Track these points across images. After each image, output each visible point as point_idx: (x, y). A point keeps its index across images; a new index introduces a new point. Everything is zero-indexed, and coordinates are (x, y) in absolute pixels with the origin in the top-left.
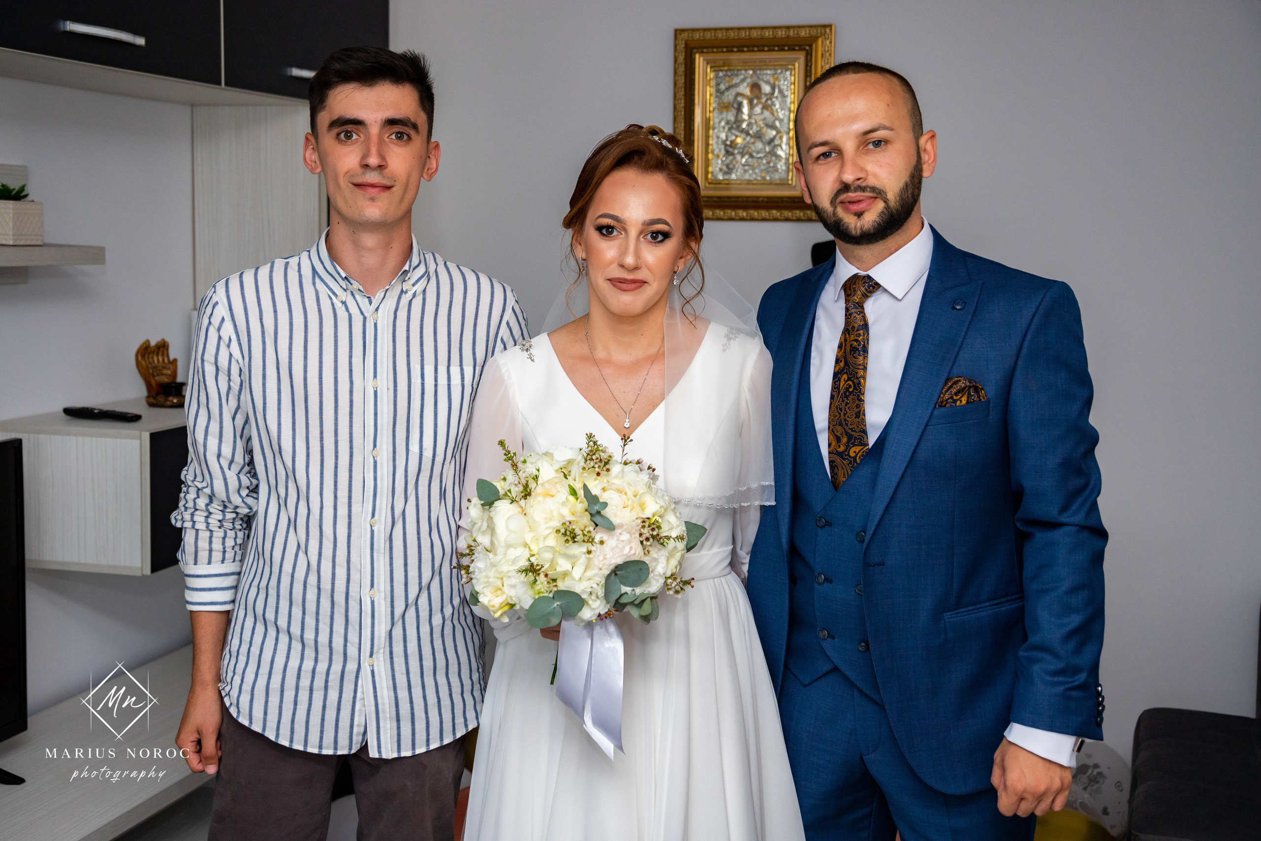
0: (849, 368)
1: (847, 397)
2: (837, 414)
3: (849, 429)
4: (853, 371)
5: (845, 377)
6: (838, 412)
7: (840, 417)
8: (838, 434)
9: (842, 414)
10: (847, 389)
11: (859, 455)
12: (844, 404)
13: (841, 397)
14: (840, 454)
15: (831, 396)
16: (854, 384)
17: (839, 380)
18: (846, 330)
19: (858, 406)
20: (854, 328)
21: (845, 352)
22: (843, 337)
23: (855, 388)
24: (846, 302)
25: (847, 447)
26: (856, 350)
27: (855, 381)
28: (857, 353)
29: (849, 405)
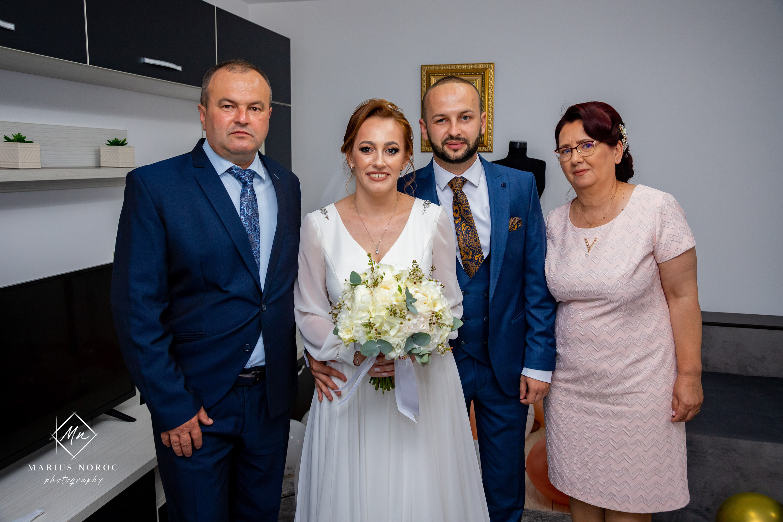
0: (465, 220)
1: (468, 234)
2: (464, 242)
3: (473, 248)
4: (468, 221)
5: (464, 224)
6: (465, 241)
7: (466, 243)
8: (467, 251)
9: (467, 242)
10: (467, 230)
11: (479, 259)
12: (467, 237)
13: (464, 234)
14: (470, 260)
15: (458, 235)
16: (470, 226)
17: (461, 227)
18: (459, 203)
19: (475, 236)
20: (463, 201)
21: (460, 213)
22: (457, 206)
23: (472, 228)
24: (454, 191)
25: (473, 256)
26: (467, 211)
27: (471, 225)
28: (469, 212)
29: (470, 237)
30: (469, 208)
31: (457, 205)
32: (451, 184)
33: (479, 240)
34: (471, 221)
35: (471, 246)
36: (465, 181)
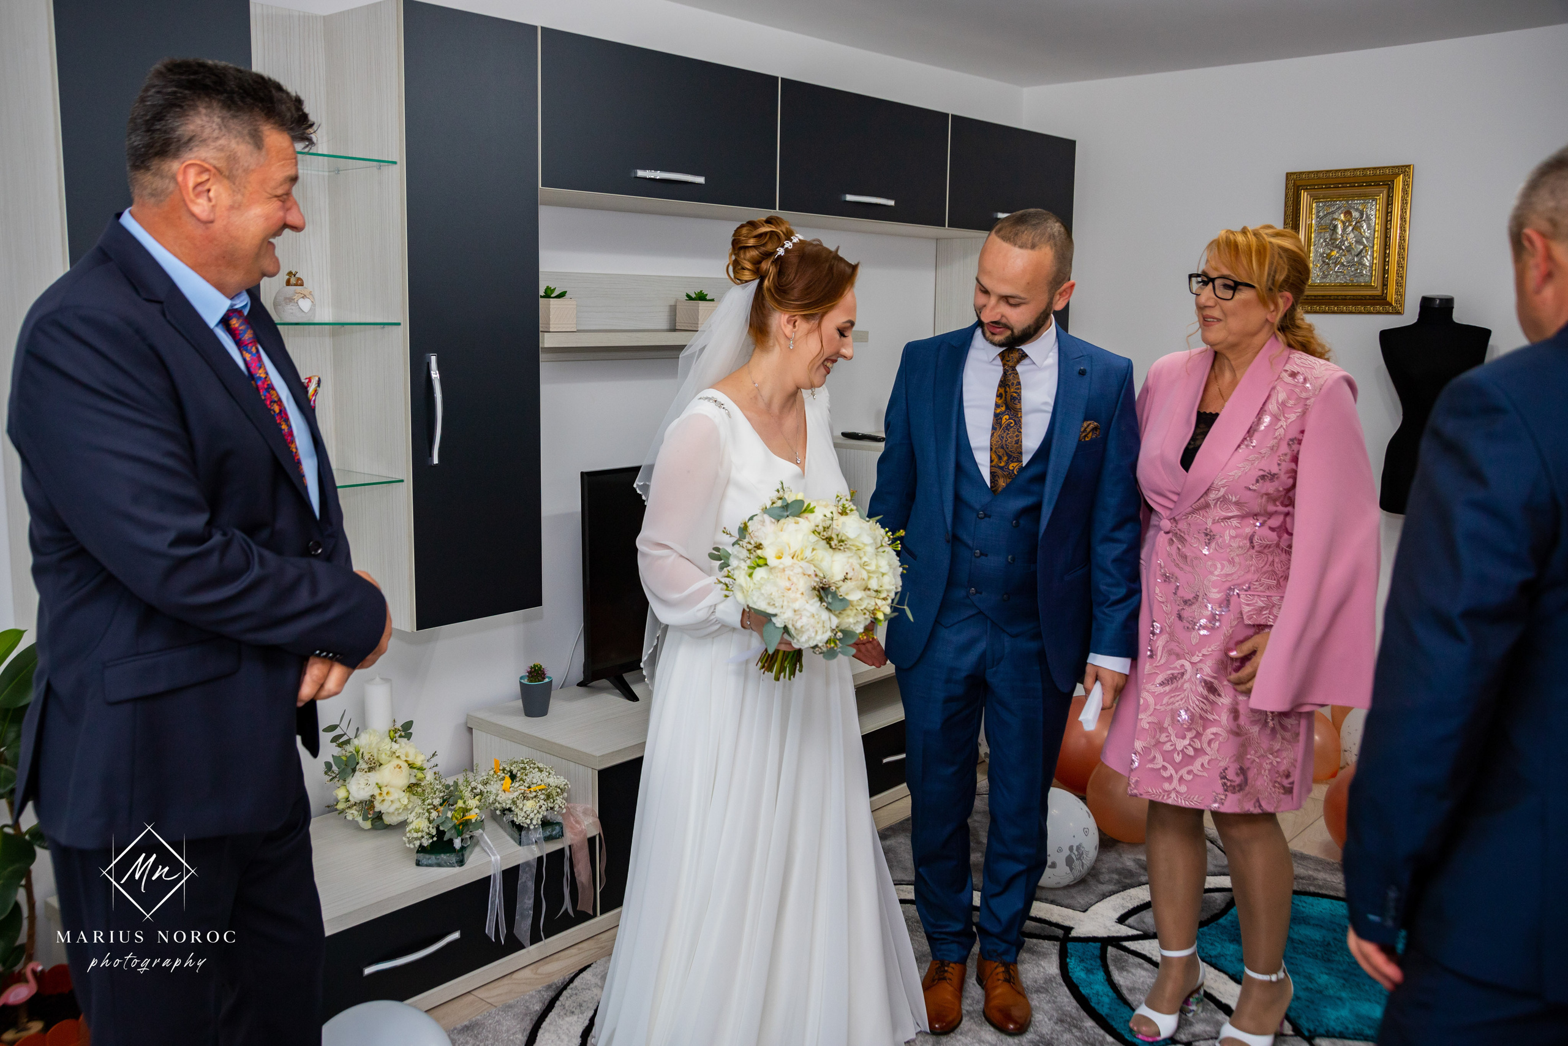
0: (1010, 410)
1: (1008, 430)
2: (1000, 441)
3: (1010, 451)
5: (1007, 416)
7: (1002, 443)
8: (1000, 454)
9: (1004, 441)
10: (1009, 425)
11: (1015, 469)
12: (1005, 434)
13: (1003, 430)
14: (1001, 468)
15: (994, 428)
16: (1014, 421)
17: (1001, 419)
18: (1008, 386)
19: (1018, 436)
20: (1013, 384)
21: (1006, 400)
22: (1004, 390)
23: (1016, 424)
24: (1004, 365)
25: (1007, 463)
26: (1018, 398)
27: (1016, 419)
28: (1017, 401)
29: (1010, 436)
30: (1019, 395)
31: (1005, 386)
32: (1002, 357)
34: (1017, 415)
35: (1008, 448)
36: (1024, 356)
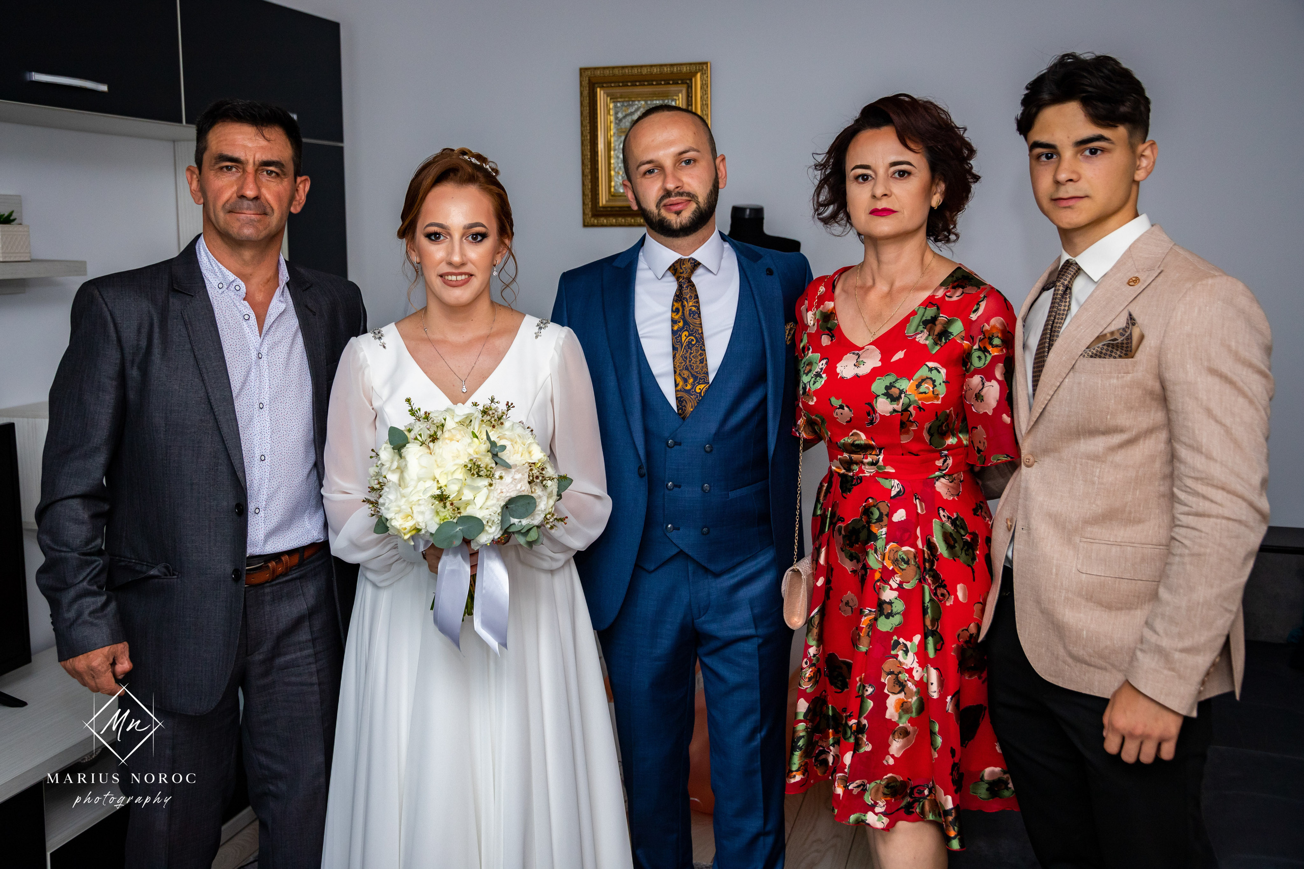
0: (690, 326)
1: (691, 349)
3: (694, 372)
4: (694, 329)
5: (686, 333)
6: (684, 360)
8: (685, 377)
9: (687, 362)
10: (690, 343)
11: (703, 391)
12: (688, 354)
13: (684, 349)
14: (688, 392)
15: (674, 348)
16: (695, 337)
17: (681, 336)
18: (684, 299)
19: (701, 355)
20: (689, 297)
21: (683, 315)
22: (680, 303)
23: (697, 341)
24: (678, 279)
25: (693, 385)
26: (697, 312)
27: (697, 335)
28: (696, 316)
29: (693, 354)
30: (698, 309)
31: (681, 300)
32: (674, 269)
33: (706, 361)
34: (698, 330)
35: (692, 369)
36: (696, 264)
